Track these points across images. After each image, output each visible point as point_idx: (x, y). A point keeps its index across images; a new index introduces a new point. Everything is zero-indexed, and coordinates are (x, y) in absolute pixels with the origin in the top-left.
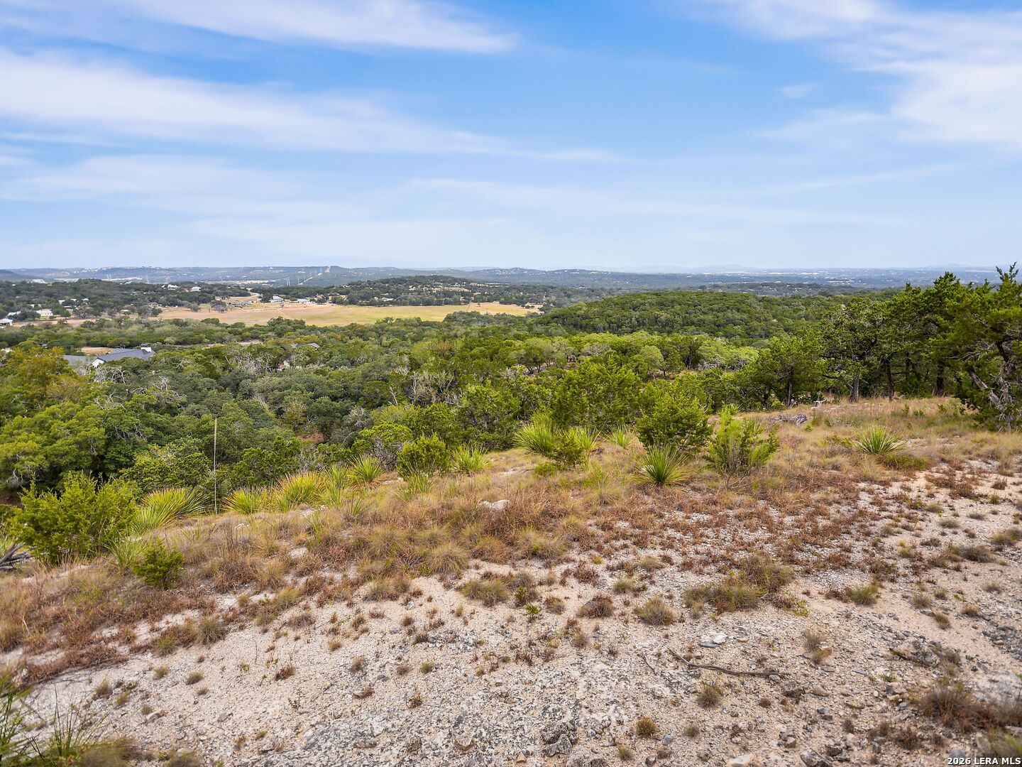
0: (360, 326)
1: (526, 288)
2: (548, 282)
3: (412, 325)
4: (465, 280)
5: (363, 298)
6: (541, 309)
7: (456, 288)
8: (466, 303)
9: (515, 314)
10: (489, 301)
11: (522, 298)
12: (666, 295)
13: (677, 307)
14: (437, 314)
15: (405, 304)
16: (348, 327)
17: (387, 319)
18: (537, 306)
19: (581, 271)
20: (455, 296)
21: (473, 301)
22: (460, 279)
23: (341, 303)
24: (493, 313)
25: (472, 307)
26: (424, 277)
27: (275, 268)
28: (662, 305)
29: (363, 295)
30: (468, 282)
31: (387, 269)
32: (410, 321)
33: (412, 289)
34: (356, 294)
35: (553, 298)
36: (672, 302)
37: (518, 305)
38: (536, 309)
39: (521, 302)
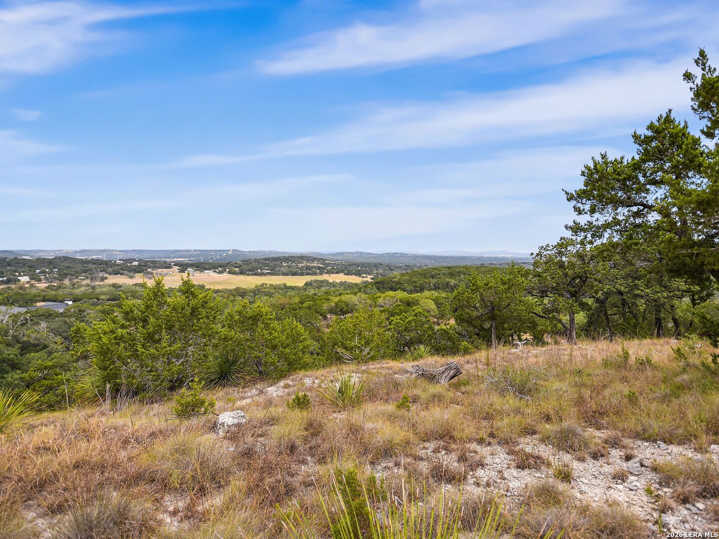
0: (243, 289)
1: (363, 265)
2: (379, 261)
3: (280, 288)
4: (322, 259)
5: (250, 270)
6: (372, 279)
7: (315, 264)
8: (321, 274)
9: (354, 282)
10: (337, 273)
11: (360, 271)
12: (455, 268)
13: (462, 276)
14: (299, 281)
15: (278, 275)
16: (235, 290)
17: (263, 284)
18: (369, 277)
19: (401, 254)
20: (314, 270)
21: (326, 273)
22: (319, 259)
23: (234, 273)
24: (338, 281)
25: (325, 277)
26: (294, 257)
27: (195, 251)
28: (452, 275)
29: (250, 268)
30: (324, 260)
31: (271, 252)
32: (279, 285)
33: (284, 264)
34: (245, 268)
35: (381, 271)
36: (459, 273)
37: (357, 276)
38: (369, 279)
39: (358, 274)
